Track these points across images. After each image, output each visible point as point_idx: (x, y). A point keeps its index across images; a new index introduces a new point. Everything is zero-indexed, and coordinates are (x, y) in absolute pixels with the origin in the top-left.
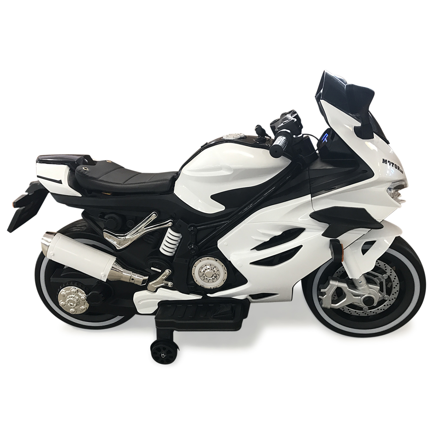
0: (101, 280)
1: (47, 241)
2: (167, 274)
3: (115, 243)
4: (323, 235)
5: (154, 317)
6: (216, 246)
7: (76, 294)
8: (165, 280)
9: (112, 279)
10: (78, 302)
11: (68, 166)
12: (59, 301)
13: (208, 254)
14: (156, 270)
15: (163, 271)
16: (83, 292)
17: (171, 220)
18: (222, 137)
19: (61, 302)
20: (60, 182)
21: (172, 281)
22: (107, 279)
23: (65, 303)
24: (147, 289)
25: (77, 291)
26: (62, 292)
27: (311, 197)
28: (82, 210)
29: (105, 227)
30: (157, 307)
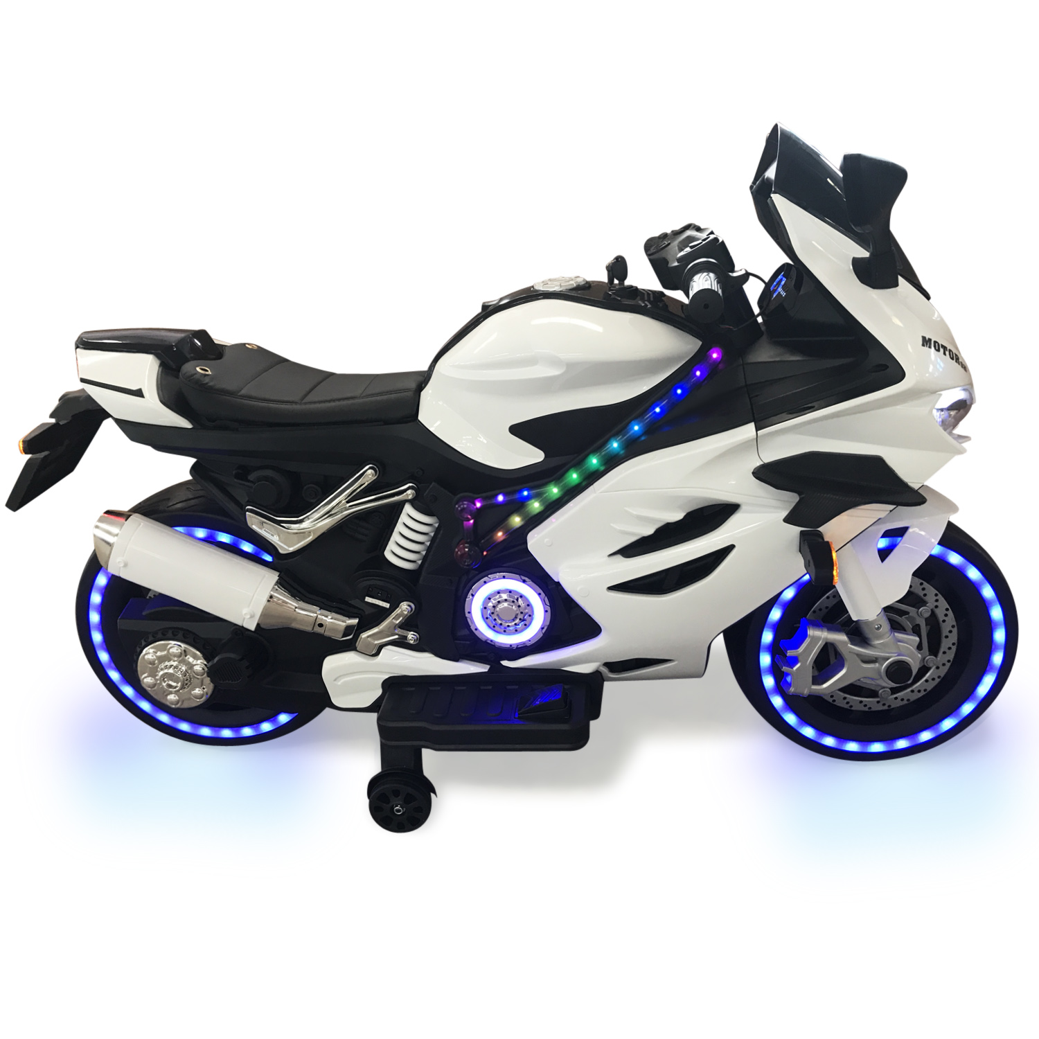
0: (243, 627)
1: (109, 533)
2: (406, 613)
3: (274, 539)
4: (788, 520)
5: (374, 716)
6: (523, 546)
7: (181, 659)
8: (400, 627)
9: (270, 623)
10: (187, 680)
11: (157, 356)
12: (139, 675)
13: (504, 565)
14: (377, 603)
15: (394, 606)
16: (198, 653)
17: (411, 484)
18: (533, 287)
19: (145, 677)
20: (139, 393)
21: (416, 629)
22: (258, 625)
23: (157, 680)
24: (355, 649)
25: (183, 652)
26: (146, 654)
27: (757, 431)
28: (193, 460)
29: (248, 501)
30: (379, 692)
